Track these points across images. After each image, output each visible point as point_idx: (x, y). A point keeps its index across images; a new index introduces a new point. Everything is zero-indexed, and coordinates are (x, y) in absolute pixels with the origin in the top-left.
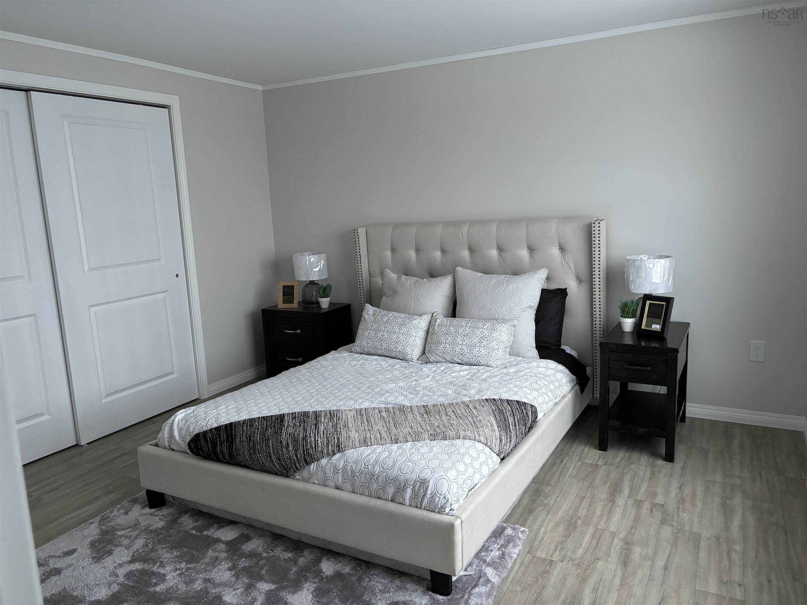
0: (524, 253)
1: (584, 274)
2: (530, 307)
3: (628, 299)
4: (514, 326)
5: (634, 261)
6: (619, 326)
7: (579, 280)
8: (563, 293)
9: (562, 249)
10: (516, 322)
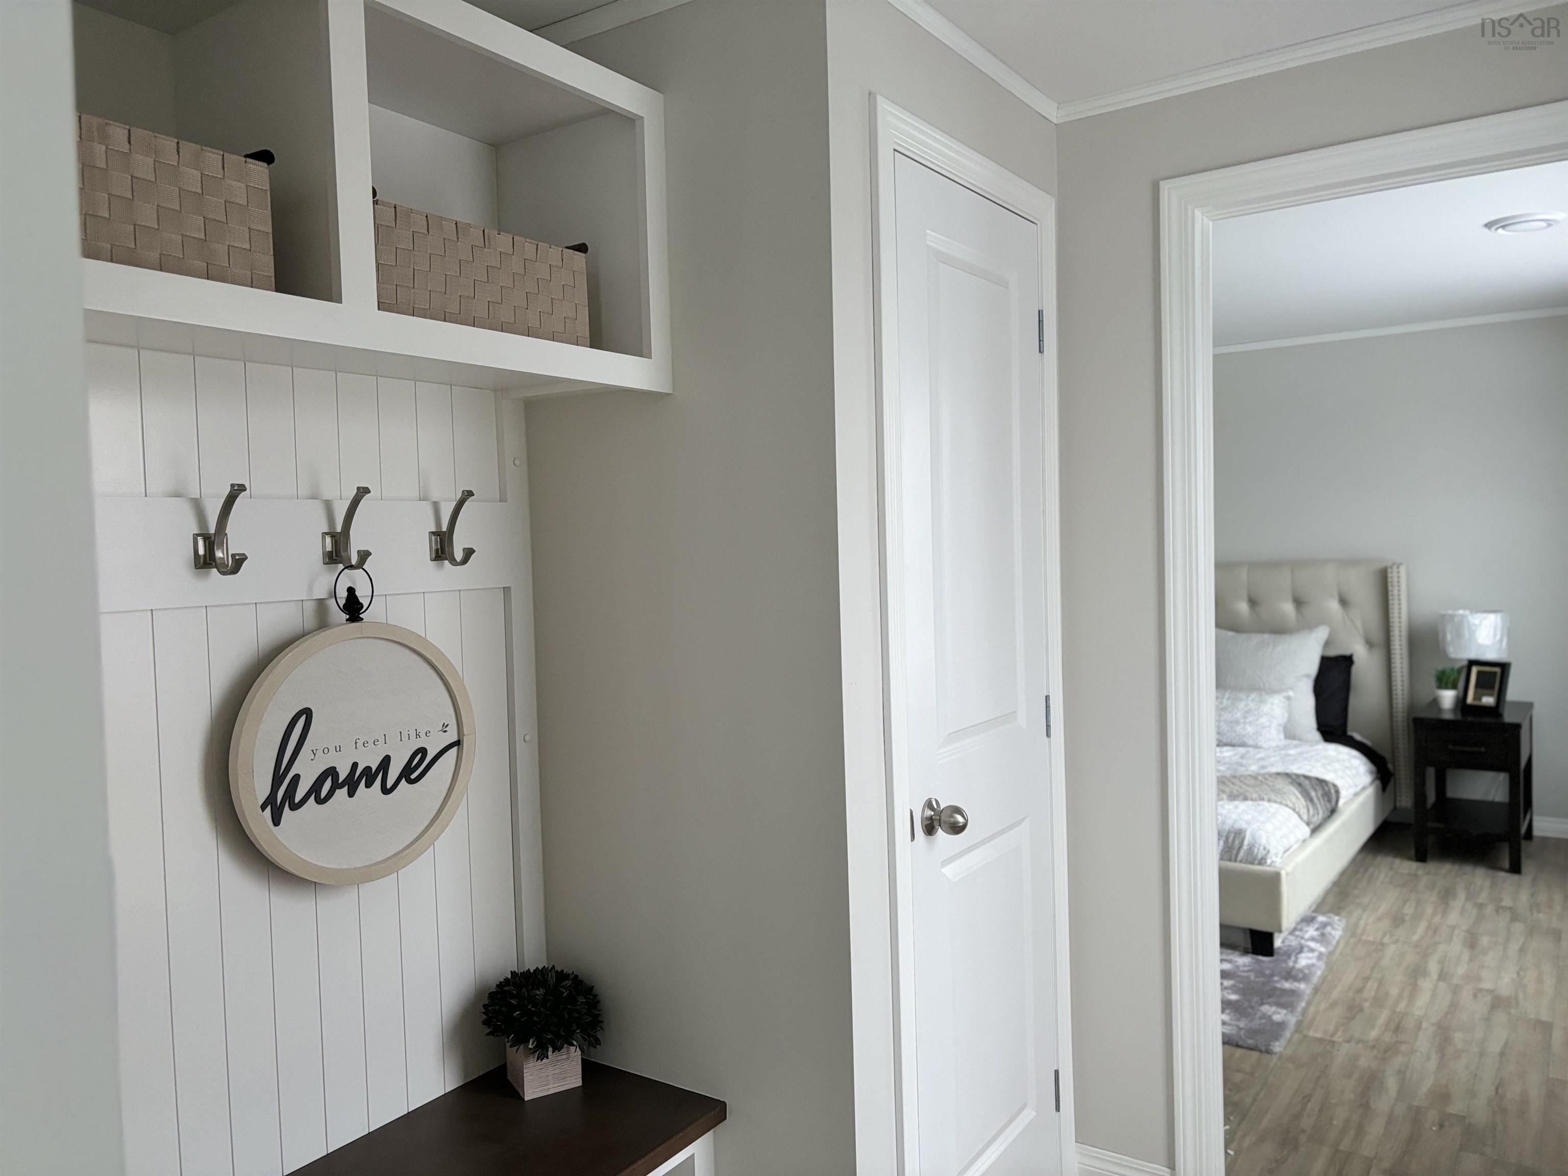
0: (1288, 608)
1: (1377, 635)
2: (1307, 676)
3: (1446, 666)
4: (1288, 698)
5: (1452, 617)
6: (1435, 703)
7: (1369, 644)
8: (1347, 661)
9: (1344, 602)
10: (1291, 693)
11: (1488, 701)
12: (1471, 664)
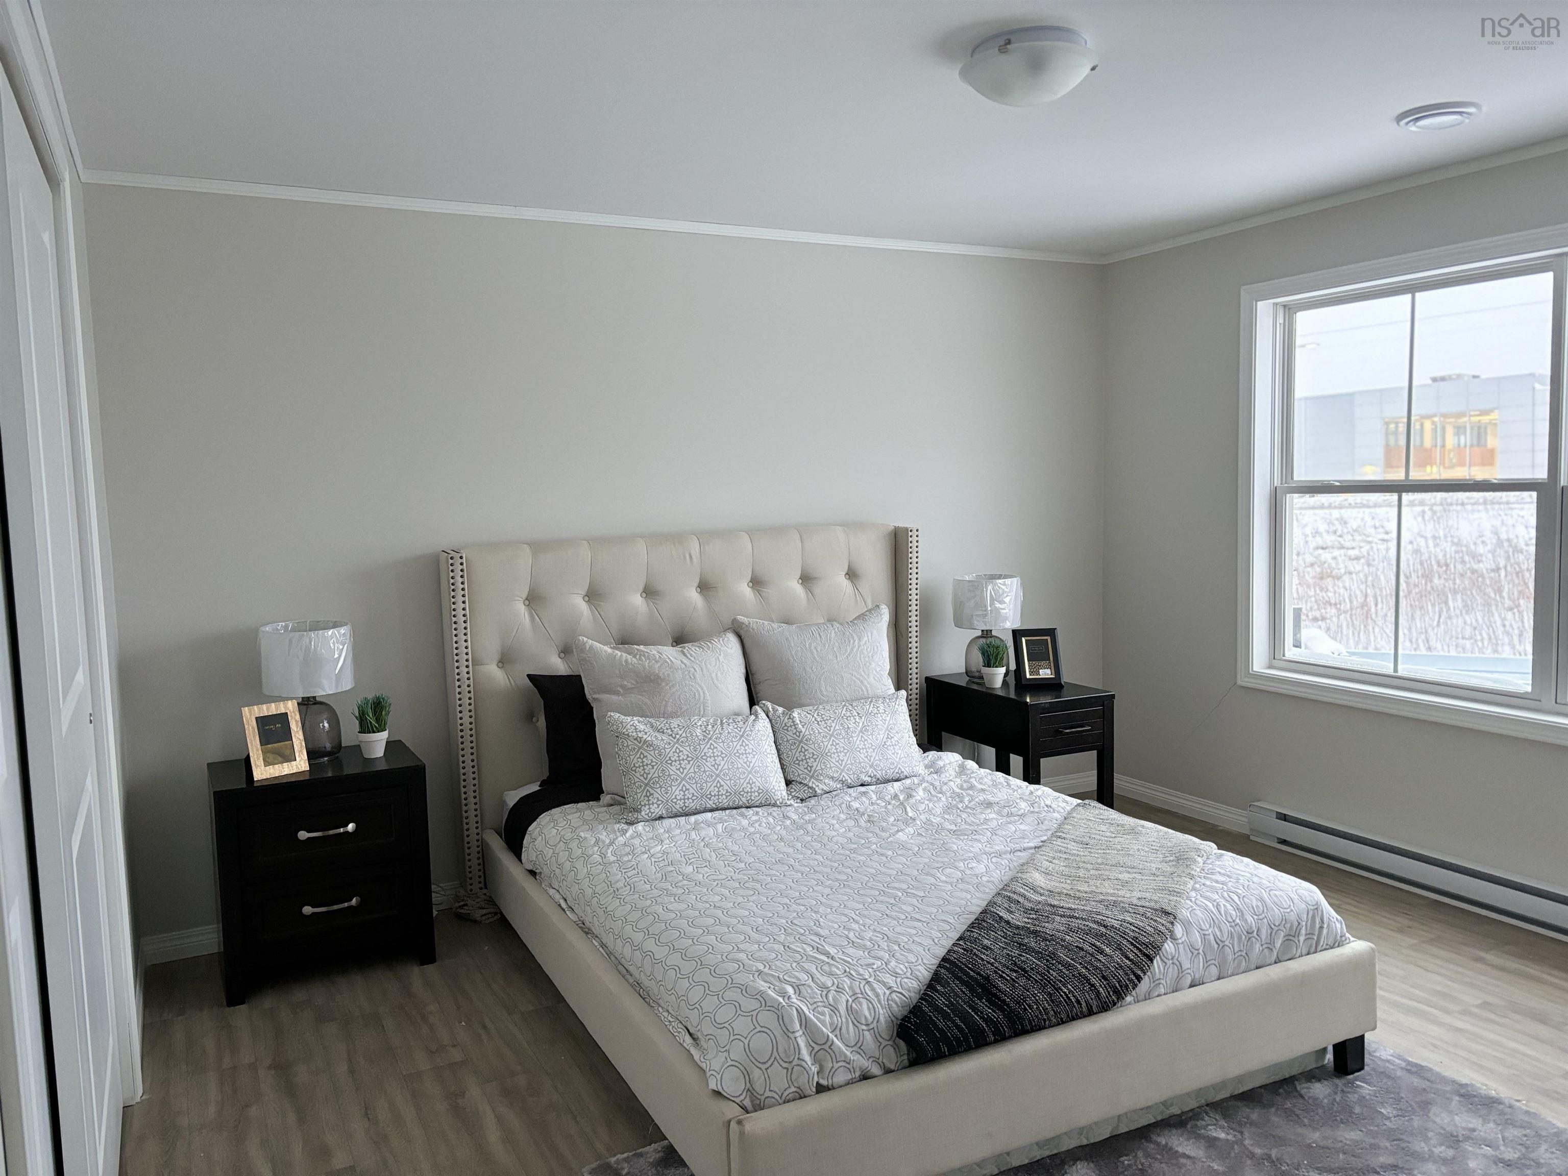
9: (852, 575)
11: (1046, 673)
12: (1017, 634)
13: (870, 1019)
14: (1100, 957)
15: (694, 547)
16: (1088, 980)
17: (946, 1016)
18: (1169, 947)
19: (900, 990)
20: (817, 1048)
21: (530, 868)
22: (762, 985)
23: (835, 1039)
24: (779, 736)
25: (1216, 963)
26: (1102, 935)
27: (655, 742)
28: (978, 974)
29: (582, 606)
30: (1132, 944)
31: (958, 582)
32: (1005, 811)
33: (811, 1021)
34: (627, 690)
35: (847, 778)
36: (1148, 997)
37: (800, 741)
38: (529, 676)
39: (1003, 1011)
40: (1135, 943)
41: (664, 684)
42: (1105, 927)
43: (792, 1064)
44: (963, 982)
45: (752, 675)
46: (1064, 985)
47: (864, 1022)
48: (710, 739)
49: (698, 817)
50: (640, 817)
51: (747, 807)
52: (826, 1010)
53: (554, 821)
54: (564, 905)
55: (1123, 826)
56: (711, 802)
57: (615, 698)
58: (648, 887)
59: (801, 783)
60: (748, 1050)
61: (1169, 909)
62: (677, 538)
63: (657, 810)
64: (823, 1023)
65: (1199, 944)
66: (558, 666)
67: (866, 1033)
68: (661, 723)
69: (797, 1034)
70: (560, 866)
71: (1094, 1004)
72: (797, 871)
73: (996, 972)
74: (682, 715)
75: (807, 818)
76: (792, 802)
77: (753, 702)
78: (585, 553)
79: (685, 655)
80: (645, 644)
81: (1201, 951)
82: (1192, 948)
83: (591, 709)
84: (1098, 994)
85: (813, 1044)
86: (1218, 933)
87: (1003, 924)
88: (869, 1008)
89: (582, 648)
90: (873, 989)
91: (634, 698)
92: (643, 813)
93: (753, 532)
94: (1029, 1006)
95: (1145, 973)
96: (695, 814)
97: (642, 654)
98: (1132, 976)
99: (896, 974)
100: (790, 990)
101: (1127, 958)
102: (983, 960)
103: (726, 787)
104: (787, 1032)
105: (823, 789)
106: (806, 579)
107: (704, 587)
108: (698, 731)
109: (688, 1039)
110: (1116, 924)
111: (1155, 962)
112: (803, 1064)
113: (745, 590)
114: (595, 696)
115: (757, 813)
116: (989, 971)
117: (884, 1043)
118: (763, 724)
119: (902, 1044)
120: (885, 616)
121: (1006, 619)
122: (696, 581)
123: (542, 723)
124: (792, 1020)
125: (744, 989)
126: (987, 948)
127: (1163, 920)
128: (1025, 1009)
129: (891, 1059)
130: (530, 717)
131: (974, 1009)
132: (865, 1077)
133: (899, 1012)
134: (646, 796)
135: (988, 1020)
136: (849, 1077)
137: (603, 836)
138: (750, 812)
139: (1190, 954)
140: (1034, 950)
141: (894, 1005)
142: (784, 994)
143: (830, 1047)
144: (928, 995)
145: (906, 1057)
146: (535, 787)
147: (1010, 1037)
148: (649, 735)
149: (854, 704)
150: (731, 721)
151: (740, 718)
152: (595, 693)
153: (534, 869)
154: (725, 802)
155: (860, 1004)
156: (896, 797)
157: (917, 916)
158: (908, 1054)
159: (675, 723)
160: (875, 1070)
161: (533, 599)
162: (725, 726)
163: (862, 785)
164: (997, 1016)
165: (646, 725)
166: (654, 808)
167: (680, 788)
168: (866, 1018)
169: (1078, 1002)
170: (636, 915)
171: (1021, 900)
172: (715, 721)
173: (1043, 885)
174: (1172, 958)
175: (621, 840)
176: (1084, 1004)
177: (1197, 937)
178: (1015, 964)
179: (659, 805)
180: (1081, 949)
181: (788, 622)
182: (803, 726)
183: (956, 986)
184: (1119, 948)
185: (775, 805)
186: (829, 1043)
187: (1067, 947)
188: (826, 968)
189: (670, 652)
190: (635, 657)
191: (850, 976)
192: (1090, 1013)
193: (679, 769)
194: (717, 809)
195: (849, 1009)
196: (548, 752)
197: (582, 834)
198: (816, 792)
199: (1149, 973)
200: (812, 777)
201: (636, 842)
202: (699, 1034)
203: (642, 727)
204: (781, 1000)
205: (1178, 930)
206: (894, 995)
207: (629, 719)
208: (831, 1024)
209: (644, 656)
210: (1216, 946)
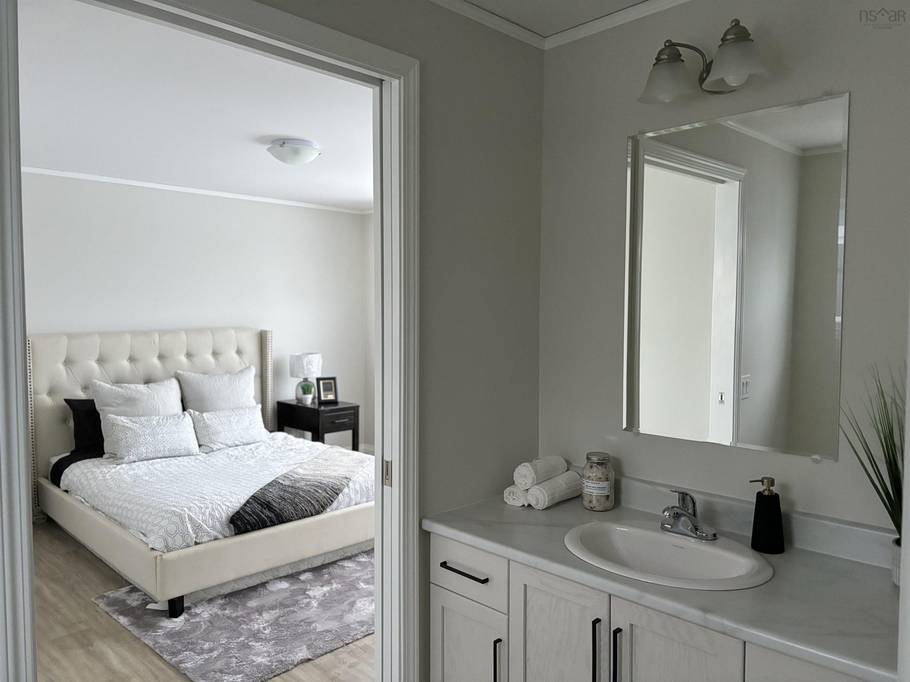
0: (210, 357)
9: (239, 352)
11: (331, 397)
12: (318, 380)
13: (219, 517)
14: (317, 494)
15: (156, 337)
16: (311, 502)
17: (250, 515)
18: (346, 490)
19: (232, 507)
20: (195, 528)
21: (65, 488)
22: (174, 509)
23: (203, 525)
24: (196, 424)
25: (366, 496)
26: (319, 486)
27: (132, 427)
28: (266, 501)
29: (95, 366)
30: (331, 489)
31: (292, 357)
32: (298, 452)
33: (193, 518)
34: (119, 405)
35: (229, 442)
36: (337, 509)
37: (206, 427)
38: (66, 400)
39: (273, 512)
40: (332, 488)
41: (137, 402)
42: (321, 483)
43: (184, 534)
44: (258, 503)
45: (185, 398)
46: (300, 504)
47: (216, 518)
48: (160, 426)
49: (154, 461)
50: (124, 461)
51: (179, 457)
52: (200, 515)
53: (78, 466)
54: (83, 500)
55: (345, 453)
56: (160, 454)
57: (111, 409)
58: (126, 485)
59: (206, 446)
60: (166, 531)
61: (348, 476)
62: (146, 333)
63: (132, 458)
64: (199, 519)
65: (358, 489)
66: (81, 395)
67: (217, 523)
68: (134, 419)
69: (187, 523)
70: (82, 484)
71: (313, 511)
72: (198, 476)
73: (273, 500)
74: (147, 416)
75: (207, 459)
76: (201, 454)
77: (184, 409)
78: (97, 340)
79: (150, 389)
80: (129, 383)
81: (359, 492)
82: (356, 491)
83: (98, 415)
84: (314, 507)
85: (194, 527)
86: (367, 485)
87: (280, 484)
88: (218, 513)
89: (94, 385)
90: (221, 507)
91: (123, 408)
92: (125, 459)
93: (187, 331)
94: (285, 511)
95: (335, 500)
96: (151, 459)
97: (126, 387)
98: (329, 501)
99: (231, 502)
100: (186, 509)
101: (328, 494)
102: (268, 496)
103: (168, 447)
104: (183, 522)
105: (216, 448)
106: (215, 354)
107: (161, 357)
108: (155, 422)
109: (141, 535)
110: (325, 482)
111: (340, 495)
112: (189, 533)
113: (183, 359)
114: (102, 408)
115: (183, 458)
116: (270, 499)
117: (224, 526)
118: (188, 420)
119: (232, 526)
120: (253, 371)
121: (314, 373)
122: (157, 354)
123: (72, 423)
124: (185, 518)
125: (167, 511)
126: (270, 492)
127: (345, 481)
128: (283, 512)
129: (227, 532)
130: (65, 420)
131: (263, 513)
132: (216, 539)
133: (231, 514)
134: (127, 452)
135: (268, 517)
136: (209, 539)
137: (105, 470)
138: (180, 458)
139: (354, 493)
140: (290, 492)
141: (229, 512)
142: (183, 510)
143: (201, 527)
144: (243, 508)
145: (233, 532)
146: (68, 454)
147: (278, 524)
148: (129, 424)
149: (234, 410)
150: (172, 418)
151: (176, 417)
152: (101, 407)
153: (67, 489)
154: (167, 454)
155: (215, 512)
156: (251, 449)
157: (246, 486)
158: (235, 531)
159: (143, 419)
160: (220, 536)
161: (68, 362)
162: (168, 420)
163: (236, 446)
164: (271, 515)
165: (128, 420)
166: (131, 457)
167: (145, 447)
168: (217, 517)
169: (306, 510)
170: (119, 496)
171: (290, 477)
172: (163, 419)
173: (301, 473)
174: (347, 494)
175: (114, 470)
176: (309, 511)
177: (358, 487)
178: (281, 497)
179: (133, 456)
180: (310, 491)
181: (205, 374)
182: (208, 420)
183: (256, 505)
184: (325, 490)
185: (193, 455)
186: (200, 526)
187: (304, 491)
188: (203, 502)
189: (142, 387)
190: (123, 389)
191: (212, 504)
192: (312, 515)
193: (144, 439)
194: (163, 457)
195: (210, 514)
196: (75, 436)
197: (93, 470)
198: (213, 449)
199: (337, 500)
200: (211, 443)
201: (121, 471)
202: (146, 532)
203: (126, 421)
204: (181, 512)
205: (351, 484)
206: (229, 509)
207: (119, 417)
208: (202, 520)
209: (128, 388)
210: (365, 490)
